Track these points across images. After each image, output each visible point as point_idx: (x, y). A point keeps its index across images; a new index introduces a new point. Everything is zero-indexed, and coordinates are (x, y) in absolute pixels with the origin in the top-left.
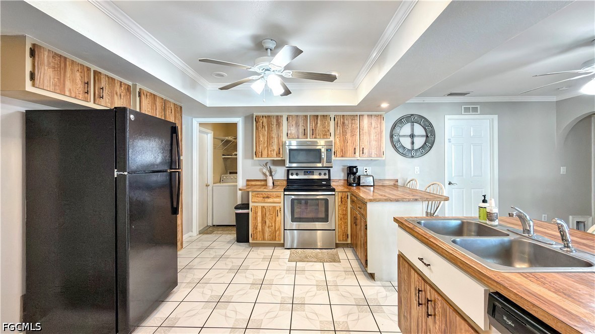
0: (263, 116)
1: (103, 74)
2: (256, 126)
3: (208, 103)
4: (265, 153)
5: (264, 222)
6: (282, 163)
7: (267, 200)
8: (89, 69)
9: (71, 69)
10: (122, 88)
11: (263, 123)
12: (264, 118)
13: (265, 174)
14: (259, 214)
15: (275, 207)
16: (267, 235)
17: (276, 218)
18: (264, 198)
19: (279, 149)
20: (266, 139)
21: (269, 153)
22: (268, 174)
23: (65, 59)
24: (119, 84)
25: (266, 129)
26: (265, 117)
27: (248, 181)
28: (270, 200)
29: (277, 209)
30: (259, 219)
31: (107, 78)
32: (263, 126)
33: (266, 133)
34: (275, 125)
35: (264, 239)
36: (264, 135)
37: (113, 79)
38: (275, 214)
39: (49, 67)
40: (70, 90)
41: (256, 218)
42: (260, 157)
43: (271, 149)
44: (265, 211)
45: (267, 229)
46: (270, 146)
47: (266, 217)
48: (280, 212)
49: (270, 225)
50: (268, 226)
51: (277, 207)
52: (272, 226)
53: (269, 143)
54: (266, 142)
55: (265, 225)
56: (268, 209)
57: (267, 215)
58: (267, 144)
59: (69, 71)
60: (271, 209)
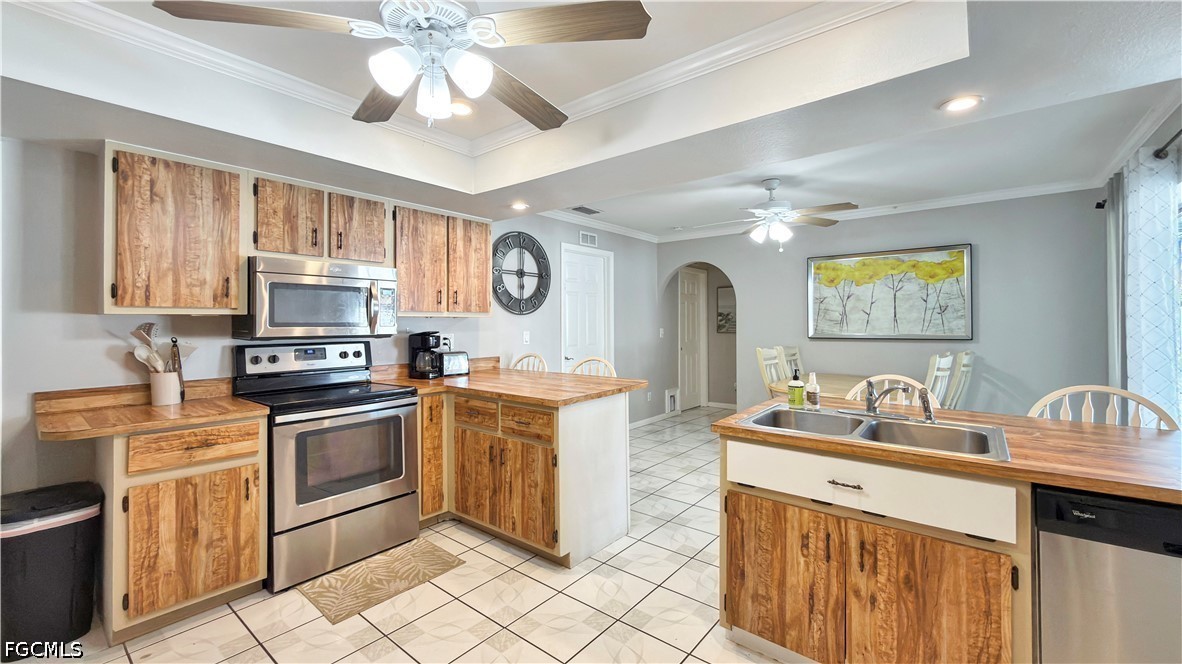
0: (154, 161)
4: (164, 291)
5: (186, 535)
7: (201, 454)
11: (152, 183)
12: (161, 167)
14: (167, 510)
15: (234, 473)
16: (201, 574)
19: (227, 280)
20: (169, 244)
22: (159, 363)
25: (171, 208)
28: (219, 451)
29: (244, 476)
30: (167, 528)
32: (152, 192)
33: (169, 221)
34: (207, 201)
35: (187, 594)
38: (238, 495)
41: (150, 531)
42: (137, 303)
43: (189, 280)
44: (195, 494)
45: (203, 553)
46: (188, 268)
47: (196, 516)
48: (255, 482)
49: (217, 535)
50: (205, 543)
51: (247, 469)
52: (223, 538)
53: (181, 259)
54: (167, 252)
55: (195, 542)
56: (207, 483)
57: (200, 508)
58: (175, 259)
60: (218, 482)
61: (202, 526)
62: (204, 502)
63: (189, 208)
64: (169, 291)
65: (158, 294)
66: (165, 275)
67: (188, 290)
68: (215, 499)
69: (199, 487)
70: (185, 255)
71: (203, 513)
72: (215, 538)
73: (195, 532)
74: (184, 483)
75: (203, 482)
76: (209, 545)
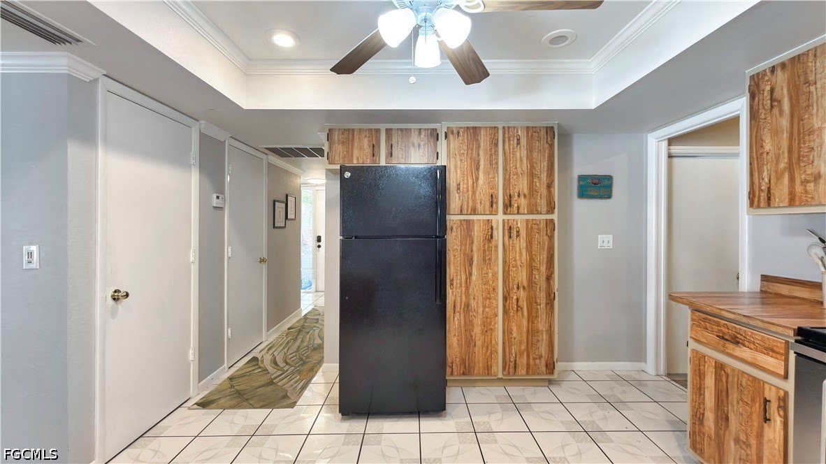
0: (773, 69)
1: (395, 129)
2: (751, 108)
4: (782, 190)
5: (722, 417)
7: (732, 348)
8: (378, 131)
9: (359, 138)
10: (422, 136)
11: (772, 90)
14: (709, 382)
15: (758, 385)
17: (761, 428)
18: (722, 338)
20: (785, 144)
21: (799, 188)
23: (353, 130)
24: (417, 133)
25: (786, 106)
26: (783, 65)
27: (765, 278)
29: (763, 393)
30: (709, 397)
31: (399, 132)
32: (772, 100)
33: (785, 122)
36: (776, 133)
37: (408, 130)
39: (339, 144)
40: (358, 159)
41: (700, 391)
42: (762, 205)
43: (803, 177)
44: (727, 382)
45: (732, 443)
46: (802, 164)
47: (728, 403)
48: (778, 411)
49: (743, 437)
50: (733, 434)
51: (770, 389)
52: (748, 446)
53: (795, 155)
54: (783, 152)
55: (727, 427)
56: (736, 380)
57: (730, 398)
58: (790, 158)
59: (356, 140)
60: (744, 384)
61: (732, 417)
62: (734, 396)
63: (803, 98)
64: (786, 190)
65: (777, 195)
66: (782, 174)
67: (802, 187)
68: (743, 401)
69: (730, 379)
70: (799, 151)
71: (733, 406)
72: (741, 438)
73: (727, 419)
74: (720, 367)
75: (733, 376)
76: (737, 440)
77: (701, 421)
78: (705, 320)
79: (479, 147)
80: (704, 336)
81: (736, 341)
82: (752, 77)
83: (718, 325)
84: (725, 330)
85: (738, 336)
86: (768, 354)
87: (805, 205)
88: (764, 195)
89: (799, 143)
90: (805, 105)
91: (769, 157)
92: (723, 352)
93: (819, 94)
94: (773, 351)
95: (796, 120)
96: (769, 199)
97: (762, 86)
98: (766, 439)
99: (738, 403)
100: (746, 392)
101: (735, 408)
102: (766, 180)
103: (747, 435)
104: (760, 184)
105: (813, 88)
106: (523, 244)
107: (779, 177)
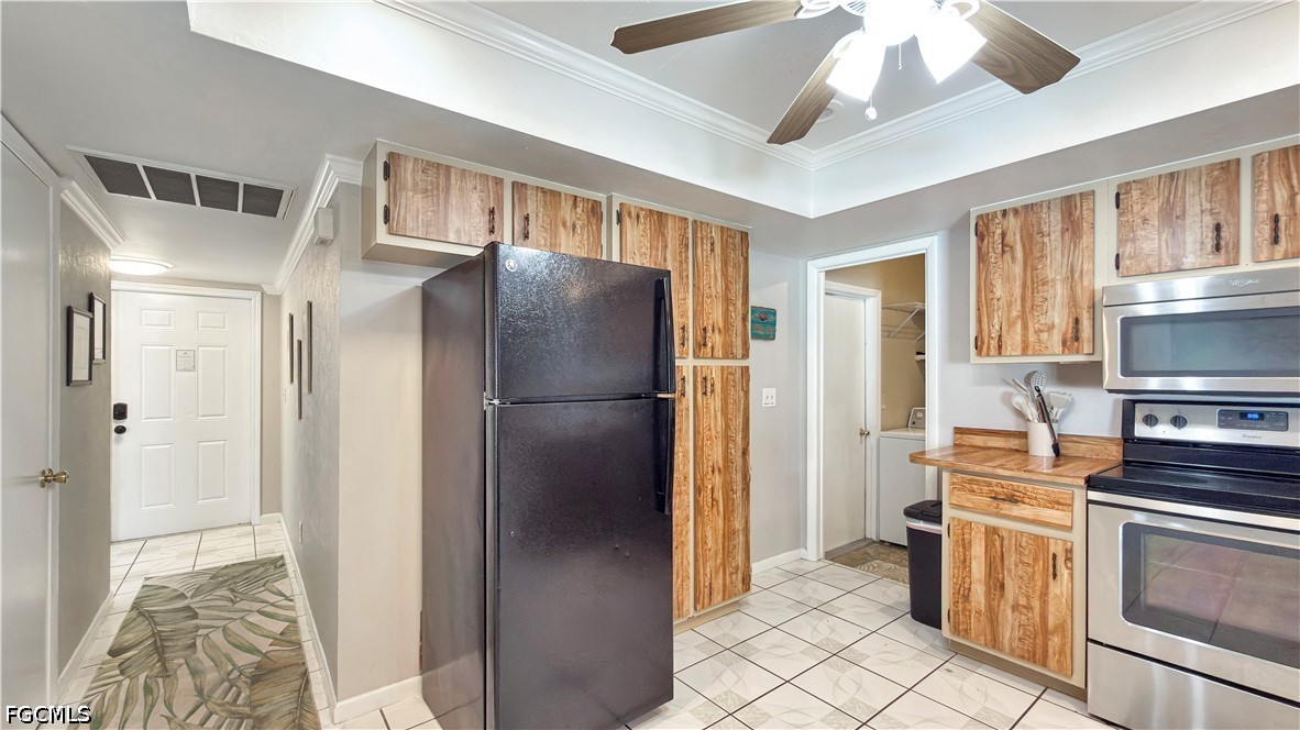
0: (1004, 213)
1: (532, 187)
2: (979, 249)
3: (812, 207)
4: (1014, 339)
5: (996, 586)
6: (1089, 374)
7: (1006, 508)
8: (499, 182)
9: (461, 189)
10: (579, 210)
11: (1003, 235)
12: (1011, 215)
13: (1020, 414)
14: (978, 550)
15: (1042, 542)
16: (1007, 633)
17: (1046, 586)
18: (995, 498)
19: (1077, 321)
20: (1018, 292)
21: (1032, 338)
22: (1032, 412)
23: (448, 168)
24: (570, 202)
25: (1019, 254)
26: (1016, 211)
27: (958, 431)
28: (1025, 511)
29: (1052, 550)
30: (978, 568)
31: (540, 194)
32: (1004, 244)
33: (1018, 269)
34: (1056, 236)
35: (995, 642)
36: (1007, 279)
37: (555, 194)
38: (1046, 569)
39: (415, 192)
40: (458, 231)
41: (964, 563)
42: (991, 353)
43: (1037, 326)
44: (1002, 547)
45: (1009, 612)
46: (1036, 314)
47: (1003, 570)
48: (1065, 563)
49: (1023, 601)
50: (1011, 602)
51: (1056, 543)
52: (1029, 608)
53: (1028, 305)
54: (1016, 301)
55: (1002, 596)
56: (1013, 541)
57: (1006, 563)
58: (1023, 306)
59: (454, 192)
60: (1024, 544)
61: (1009, 583)
62: (1011, 560)
63: (1036, 249)
64: (1018, 338)
65: (1009, 343)
66: (1015, 323)
67: (1036, 337)
68: (1022, 562)
69: (1006, 542)
70: (1033, 300)
71: (1010, 571)
72: (1021, 603)
73: (1002, 586)
74: (991, 532)
75: (1010, 539)
76: (1015, 607)
77: (966, 598)
78: (970, 482)
79: (666, 246)
80: (968, 500)
81: (1012, 500)
82: (980, 217)
83: (989, 484)
84: (999, 490)
85: (1017, 494)
86: (1053, 508)
87: (1039, 355)
88: (994, 343)
89: (1033, 293)
90: (1039, 254)
91: (1000, 303)
92: (997, 515)
93: (1053, 246)
94: (1059, 503)
95: (1029, 268)
96: (1000, 347)
97: (992, 228)
98: (1051, 595)
99: (1016, 565)
100: (1026, 553)
101: (1013, 572)
102: (997, 327)
103: (1028, 597)
104: (990, 331)
105: (1046, 240)
106: (719, 404)
107: (1011, 325)
